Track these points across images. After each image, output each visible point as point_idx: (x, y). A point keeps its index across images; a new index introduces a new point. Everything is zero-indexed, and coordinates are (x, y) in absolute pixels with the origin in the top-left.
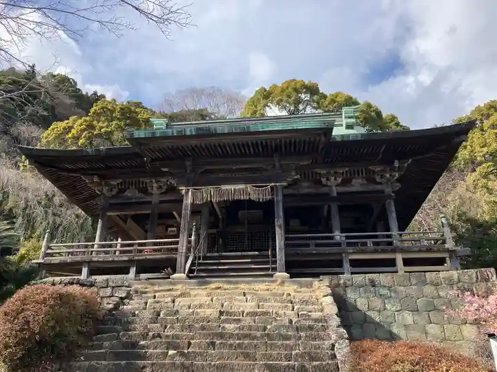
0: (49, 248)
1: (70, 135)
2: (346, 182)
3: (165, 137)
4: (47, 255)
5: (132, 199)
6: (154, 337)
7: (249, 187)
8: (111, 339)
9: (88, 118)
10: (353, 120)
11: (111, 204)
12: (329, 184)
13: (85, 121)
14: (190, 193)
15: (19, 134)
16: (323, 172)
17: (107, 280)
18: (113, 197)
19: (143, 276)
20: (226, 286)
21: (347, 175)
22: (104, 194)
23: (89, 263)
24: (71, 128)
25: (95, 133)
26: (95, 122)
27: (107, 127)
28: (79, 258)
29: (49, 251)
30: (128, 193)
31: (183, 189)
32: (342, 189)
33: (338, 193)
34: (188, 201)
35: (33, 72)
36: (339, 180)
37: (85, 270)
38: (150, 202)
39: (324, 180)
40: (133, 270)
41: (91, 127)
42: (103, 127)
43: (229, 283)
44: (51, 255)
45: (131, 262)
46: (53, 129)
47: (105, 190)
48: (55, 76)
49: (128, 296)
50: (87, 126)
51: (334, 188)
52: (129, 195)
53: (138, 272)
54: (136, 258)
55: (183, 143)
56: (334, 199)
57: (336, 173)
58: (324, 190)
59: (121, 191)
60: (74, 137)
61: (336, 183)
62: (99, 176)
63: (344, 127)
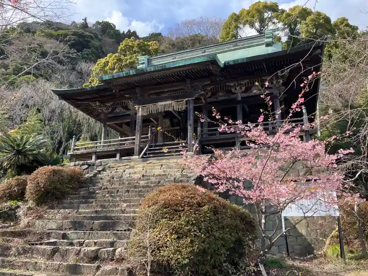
0: (75, 146)
1: (108, 68)
2: (248, 89)
3: (119, 78)
4: (75, 150)
5: (119, 113)
6: (104, 189)
7: (173, 103)
8: (84, 190)
9: (117, 54)
10: (271, 40)
11: (109, 118)
12: (236, 92)
13: (116, 56)
14: (140, 109)
15: (81, 69)
16: (232, 84)
17: (101, 162)
18: (110, 113)
19: (123, 158)
20: (155, 162)
21: (248, 84)
22: (104, 112)
23: (96, 153)
24: (108, 62)
25: (123, 64)
26: (122, 57)
27: (131, 59)
28: (90, 151)
29: (76, 147)
30: (117, 110)
31: (137, 107)
32: (244, 95)
33: (242, 98)
34: (140, 114)
35: (86, 23)
36: (244, 88)
37: (94, 157)
38: (130, 114)
39: (233, 90)
40: (118, 155)
41: (119, 60)
42: (127, 60)
43: (158, 160)
44: (78, 149)
45: (117, 150)
46: (98, 64)
47: (104, 109)
48: (101, 23)
49: (104, 170)
50: (117, 60)
51: (239, 94)
52: (118, 111)
53: (121, 157)
54: (119, 148)
55: (130, 80)
56: (239, 102)
57: (240, 84)
58: (233, 96)
59: (113, 110)
60: (110, 69)
61: (241, 91)
62: (100, 102)
63: (265, 46)
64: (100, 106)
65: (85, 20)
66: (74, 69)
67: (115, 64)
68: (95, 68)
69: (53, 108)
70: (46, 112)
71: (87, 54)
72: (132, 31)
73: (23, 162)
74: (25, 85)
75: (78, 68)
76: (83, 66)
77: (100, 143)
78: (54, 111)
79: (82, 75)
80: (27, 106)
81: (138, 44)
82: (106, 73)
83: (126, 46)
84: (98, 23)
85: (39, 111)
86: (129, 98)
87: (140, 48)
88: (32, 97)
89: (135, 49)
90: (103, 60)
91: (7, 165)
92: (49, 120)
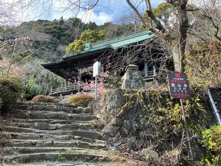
0: (52, 90)
4: (52, 92)
5: (73, 74)
13: (79, 42)
14: (80, 71)
15: (60, 50)
23: (62, 93)
24: (74, 45)
26: (83, 42)
28: (59, 92)
30: (72, 72)
34: (80, 73)
37: (61, 95)
44: (54, 92)
46: (69, 47)
47: (66, 72)
48: (72, 19)
50: (80, 44)
53: (73, 94)
54: (72, 90)
60: (76, 49)
62: (64, 69)
63: (148, 35)
64: (64, 71)
65: (62, 18)
66: (55, 50)
67: (78, 46)
68: (67, 49)
69: (43, 74)
70: (39, 77)
71: (64, 40)
72: (92, 23)
73: (29, 96)
74: (27, 62)
75: (58, 49)
76: (61, 48)
77: (65, 88)
78: (43, 76)
79: (60, 53)
80: (28, 74)
81: (92, 33)
82: (74, 52)
83: (84, 35)
84: (70, 19)
85: (35, 77)
86: (76, 66)
87: (93, 35)
88: (31, 69)
89: (91, 36)
90: (72, 44)
91: (23, 97)
92: (41, 82)
